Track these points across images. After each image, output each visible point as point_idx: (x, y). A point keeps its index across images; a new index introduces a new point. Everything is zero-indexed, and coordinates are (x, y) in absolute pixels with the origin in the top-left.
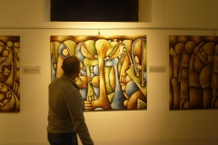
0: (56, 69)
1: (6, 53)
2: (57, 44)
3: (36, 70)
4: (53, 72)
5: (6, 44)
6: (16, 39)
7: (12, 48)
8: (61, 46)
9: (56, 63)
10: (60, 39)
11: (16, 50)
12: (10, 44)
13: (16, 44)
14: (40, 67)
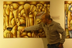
0: (67, 17)
1: (43, 9)
2: (68, 5)
3: (58, 18)
4: (66, 19)
5: (43, 5)
6: (48, 3)
7: (46, 7)
8: (70, 6)
9: (67, 14)
10: (69, 2)
11: (48, 8)
12: (45, 5)
13: (48, 5)
14: (59, 16)
